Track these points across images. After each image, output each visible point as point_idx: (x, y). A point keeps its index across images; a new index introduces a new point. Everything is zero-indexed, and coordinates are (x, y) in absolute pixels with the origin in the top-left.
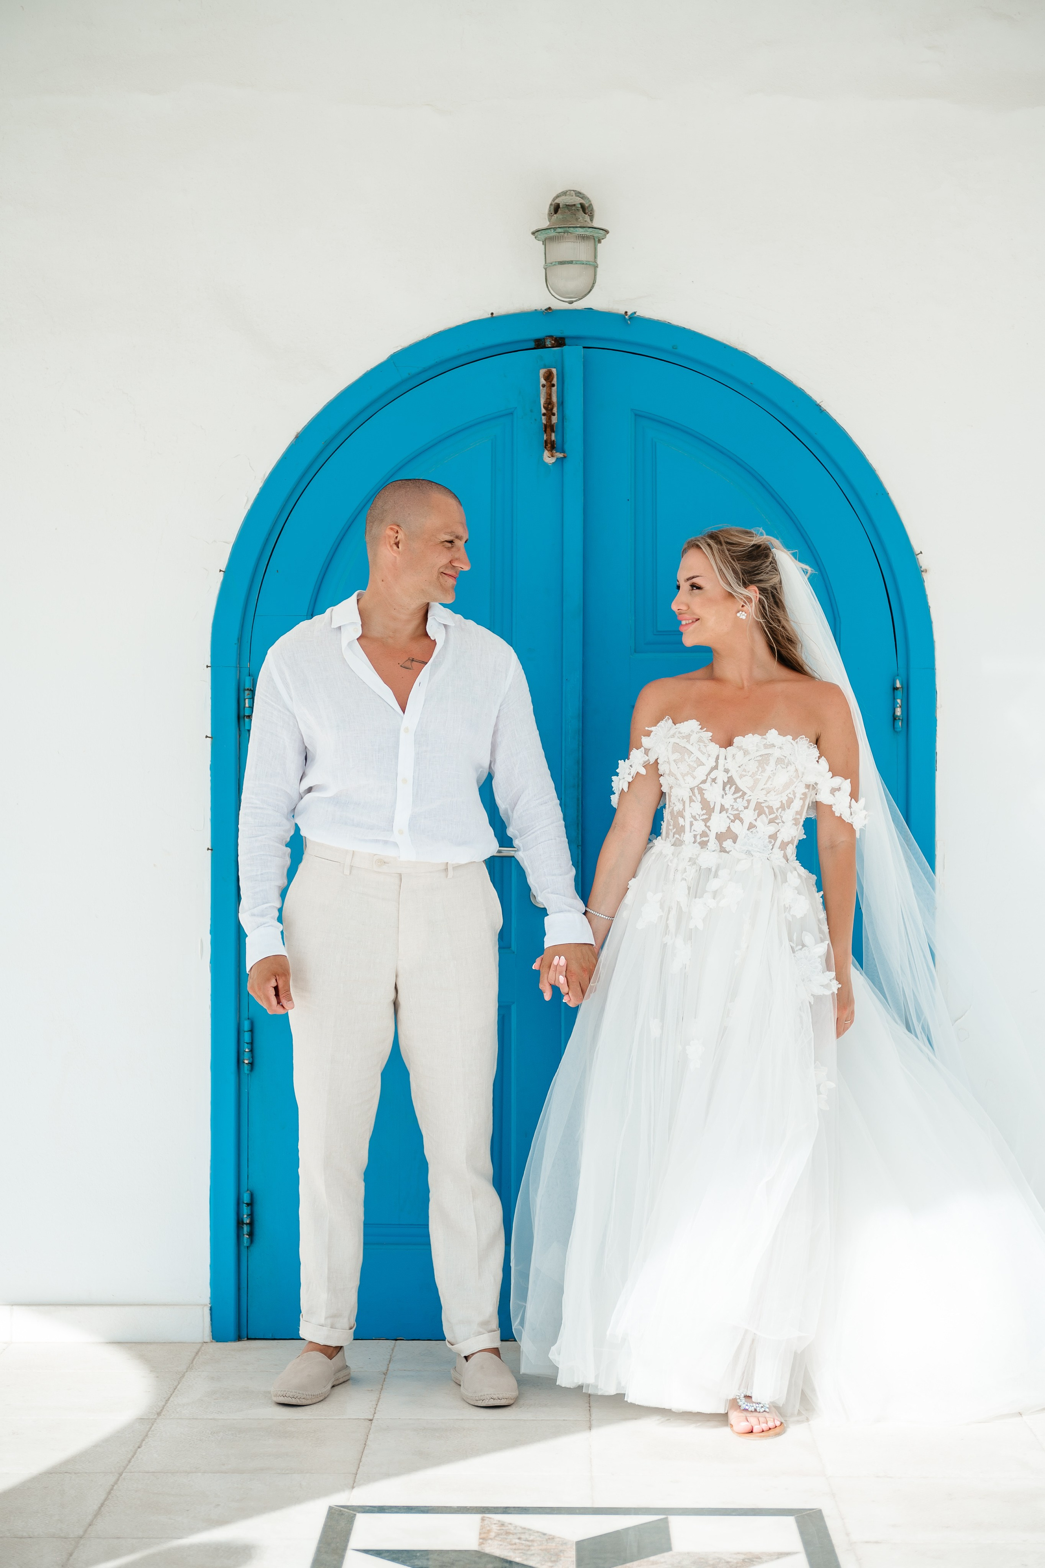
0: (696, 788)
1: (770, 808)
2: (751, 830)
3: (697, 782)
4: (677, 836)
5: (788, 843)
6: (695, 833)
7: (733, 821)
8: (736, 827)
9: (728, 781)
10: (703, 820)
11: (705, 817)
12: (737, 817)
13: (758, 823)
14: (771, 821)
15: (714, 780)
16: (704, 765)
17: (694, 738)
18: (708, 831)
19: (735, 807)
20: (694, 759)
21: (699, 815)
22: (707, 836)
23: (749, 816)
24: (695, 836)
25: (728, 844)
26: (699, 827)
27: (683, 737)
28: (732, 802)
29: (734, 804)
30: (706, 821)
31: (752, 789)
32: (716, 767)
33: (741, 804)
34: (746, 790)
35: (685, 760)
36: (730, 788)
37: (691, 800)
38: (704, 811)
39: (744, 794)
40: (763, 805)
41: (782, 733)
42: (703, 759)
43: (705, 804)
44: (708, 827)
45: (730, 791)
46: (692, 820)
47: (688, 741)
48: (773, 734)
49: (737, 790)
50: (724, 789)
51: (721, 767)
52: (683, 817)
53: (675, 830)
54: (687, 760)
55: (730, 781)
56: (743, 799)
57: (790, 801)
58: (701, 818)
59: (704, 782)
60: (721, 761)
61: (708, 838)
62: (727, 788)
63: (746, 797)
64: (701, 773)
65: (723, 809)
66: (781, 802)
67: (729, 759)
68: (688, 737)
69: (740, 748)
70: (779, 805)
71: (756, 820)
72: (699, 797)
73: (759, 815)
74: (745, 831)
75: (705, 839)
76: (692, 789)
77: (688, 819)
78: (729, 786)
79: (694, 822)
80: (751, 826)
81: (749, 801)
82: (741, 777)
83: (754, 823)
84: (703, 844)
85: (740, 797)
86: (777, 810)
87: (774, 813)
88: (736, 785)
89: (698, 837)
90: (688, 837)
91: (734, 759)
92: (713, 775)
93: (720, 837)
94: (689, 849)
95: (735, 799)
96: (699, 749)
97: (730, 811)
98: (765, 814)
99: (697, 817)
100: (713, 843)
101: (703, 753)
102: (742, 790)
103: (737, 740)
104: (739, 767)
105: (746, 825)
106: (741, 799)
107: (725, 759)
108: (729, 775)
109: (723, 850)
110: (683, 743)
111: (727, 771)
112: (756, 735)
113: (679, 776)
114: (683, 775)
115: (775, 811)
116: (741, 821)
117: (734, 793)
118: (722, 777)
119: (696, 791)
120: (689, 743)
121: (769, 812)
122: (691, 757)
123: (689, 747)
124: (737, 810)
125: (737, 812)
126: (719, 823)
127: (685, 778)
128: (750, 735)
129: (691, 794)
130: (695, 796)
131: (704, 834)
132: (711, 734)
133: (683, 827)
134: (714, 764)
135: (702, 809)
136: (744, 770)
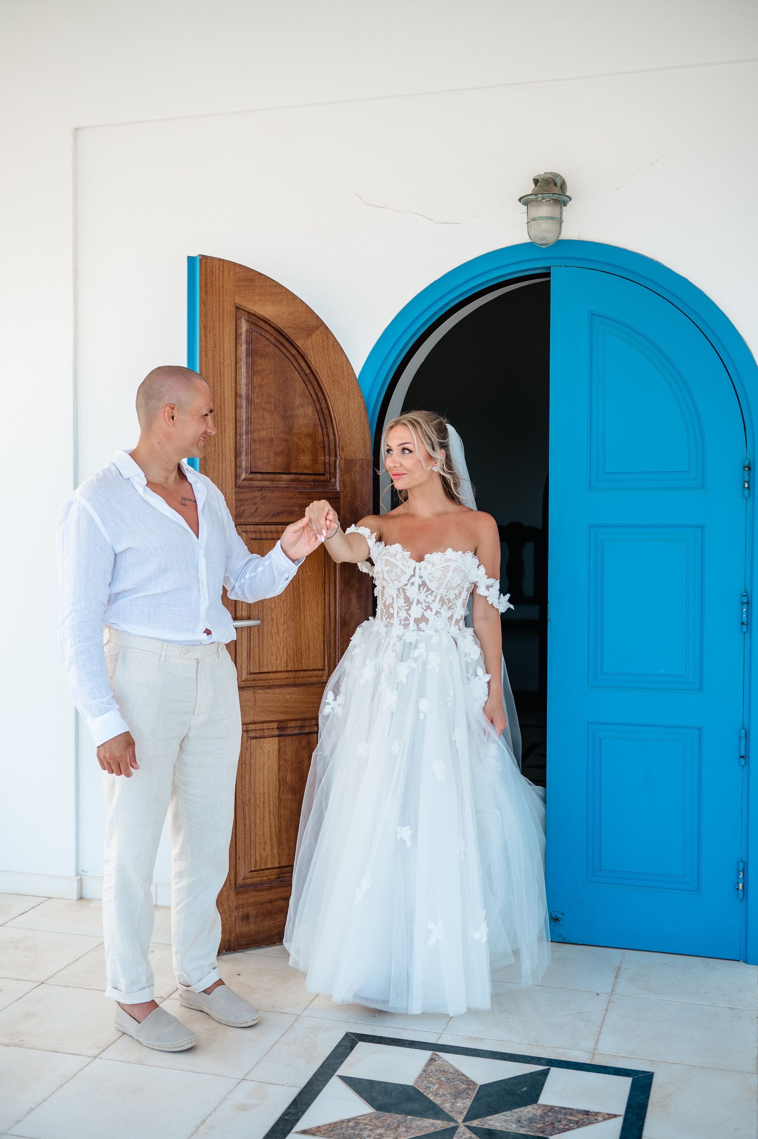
0: (401, 589)
1: (449, 599)
2: (437, 615)
3: (401, 585)
4: (388, 620)
5: (460, 620)
6: (400, 618)
7: (426, 610)
8: (428, 614)
9: (422, 584)
10: (405, 610)
11: (407, 608)
12: (428, 608)
13: (442, 611)
14: (450, 608)
15: (413, 584)
16: (406, 574)
17: (399, 556)
18: (409, 617)
19: (427, 601)
20: (400, 570)
21: (403, 607)
22: (409, 620)
23: (435, 606)
24: (400, 620)
25: (423, 625)
26: (403, 614)
27: (392, 556)
28: (424, 598)
29: (426, 599)
30: (407, 610)
31: (438, 588)
32: (414, 575)
33: (430, 599)
34: (433, 589)
35: (393, 571)
36: (423, 589)
37: (398, 597)
38: (407, 604)
39: (433, 592)
40: (445, 598)
41: (456, 550)
42: (406, 570)
43: (407, 600)
44: (409, 615)
45: (422, 592)
46: (398, 609)
47: (396, 558)
48: (449, 551)
49: (428, 589)
50: (419, 590)
51: (417, 575)
52: (393, 608)
53: (387, 616)
54: (395, 571)
55: (424, 584)
56: (432, 595)
57: (460, 593)
58: (404, 608)
59: (406, 585)
60: (417, 571)
61: (409, 622)
62: (421, 589)
63: (434, 594)
64: (404, 580)
65: (418, 602)
66: (456, 594)
67: (423, 569)
68: (395, 556)
69: (429, 562)
70: (454, 596)
71: (440, 609)
72: (402, 594)
73: (442, 606)
74: (433, 616)
75: (407, 622)
76: (398, 590)
77: (396, 609)
78: (422, 587)
79: (400, 611)
80: (437, 613)
81: (435, 597)
82: (430, 581)
83: (439, 610)
84: (406, 626)
85: (429, 594)
86: (453, 600)
87: (451, 602)
88: (427, 586)
89: (402, 621)
90: (395, 621)
91: (426, 569)
92: (412, 581)
93: (417, 621)
94: (397, 629)
95: (427, 596)
96: (403, 564)
97: (424, 604)
98: (446, 604)
99: (402, 608)
100: (412, 626)
101: (406, 566)
102: (431, 590)
103: (427, 556)
104: (429, 575)
105: (434, 612)
106: (430, 596)
107: (420, 570)
108: (423, 580)
109: (419, 629)
110: (392, 559)
111: (421, 577)
112: (439, 553)
113: (390, 581)
114: (392, 581)
115: (452, 601)
116: (431, 609)
117: (426, 591)
118: (417, 581)
119: (401, 590)
120: (396, 559)
121: (448, 603)
122: (397, 569)
123: (395, 562)
124: (428, 602)
125: (428, 604)
126: (416, 611)
127: (394, 582)
128: (435, 553)
129: (398, 593)
130: (400, 594)
131: (406, 619)
132: (410, 553)
133: (393, 614)
134: (413, 573)
135: (405, 603)
136: (433, 577)
